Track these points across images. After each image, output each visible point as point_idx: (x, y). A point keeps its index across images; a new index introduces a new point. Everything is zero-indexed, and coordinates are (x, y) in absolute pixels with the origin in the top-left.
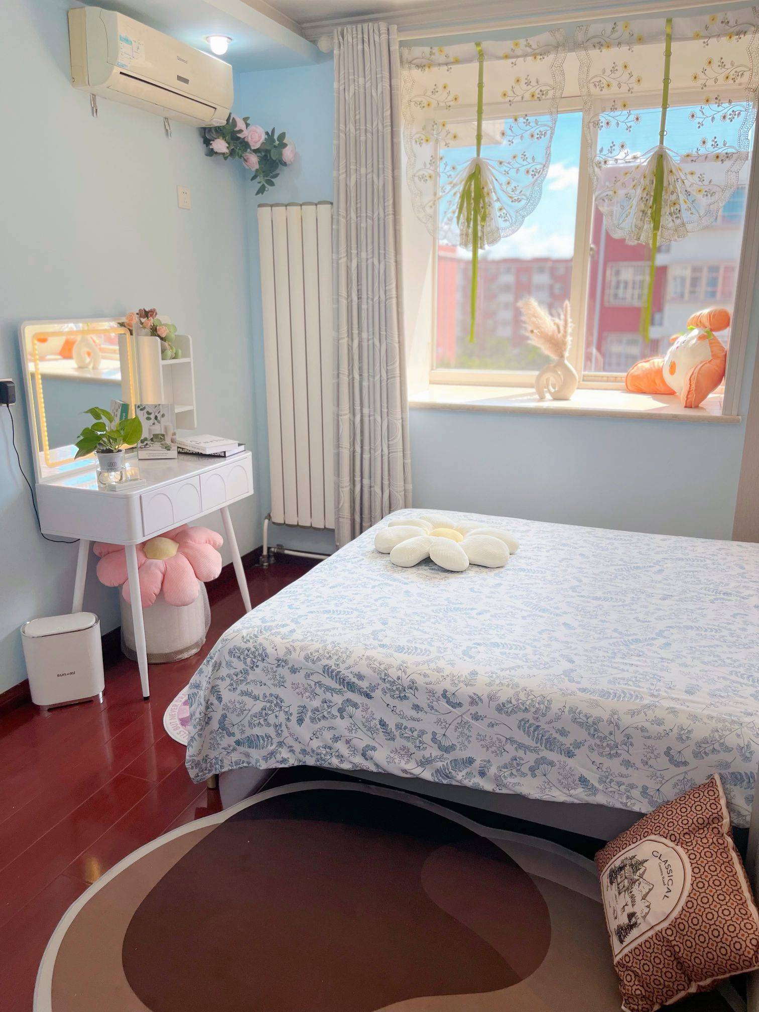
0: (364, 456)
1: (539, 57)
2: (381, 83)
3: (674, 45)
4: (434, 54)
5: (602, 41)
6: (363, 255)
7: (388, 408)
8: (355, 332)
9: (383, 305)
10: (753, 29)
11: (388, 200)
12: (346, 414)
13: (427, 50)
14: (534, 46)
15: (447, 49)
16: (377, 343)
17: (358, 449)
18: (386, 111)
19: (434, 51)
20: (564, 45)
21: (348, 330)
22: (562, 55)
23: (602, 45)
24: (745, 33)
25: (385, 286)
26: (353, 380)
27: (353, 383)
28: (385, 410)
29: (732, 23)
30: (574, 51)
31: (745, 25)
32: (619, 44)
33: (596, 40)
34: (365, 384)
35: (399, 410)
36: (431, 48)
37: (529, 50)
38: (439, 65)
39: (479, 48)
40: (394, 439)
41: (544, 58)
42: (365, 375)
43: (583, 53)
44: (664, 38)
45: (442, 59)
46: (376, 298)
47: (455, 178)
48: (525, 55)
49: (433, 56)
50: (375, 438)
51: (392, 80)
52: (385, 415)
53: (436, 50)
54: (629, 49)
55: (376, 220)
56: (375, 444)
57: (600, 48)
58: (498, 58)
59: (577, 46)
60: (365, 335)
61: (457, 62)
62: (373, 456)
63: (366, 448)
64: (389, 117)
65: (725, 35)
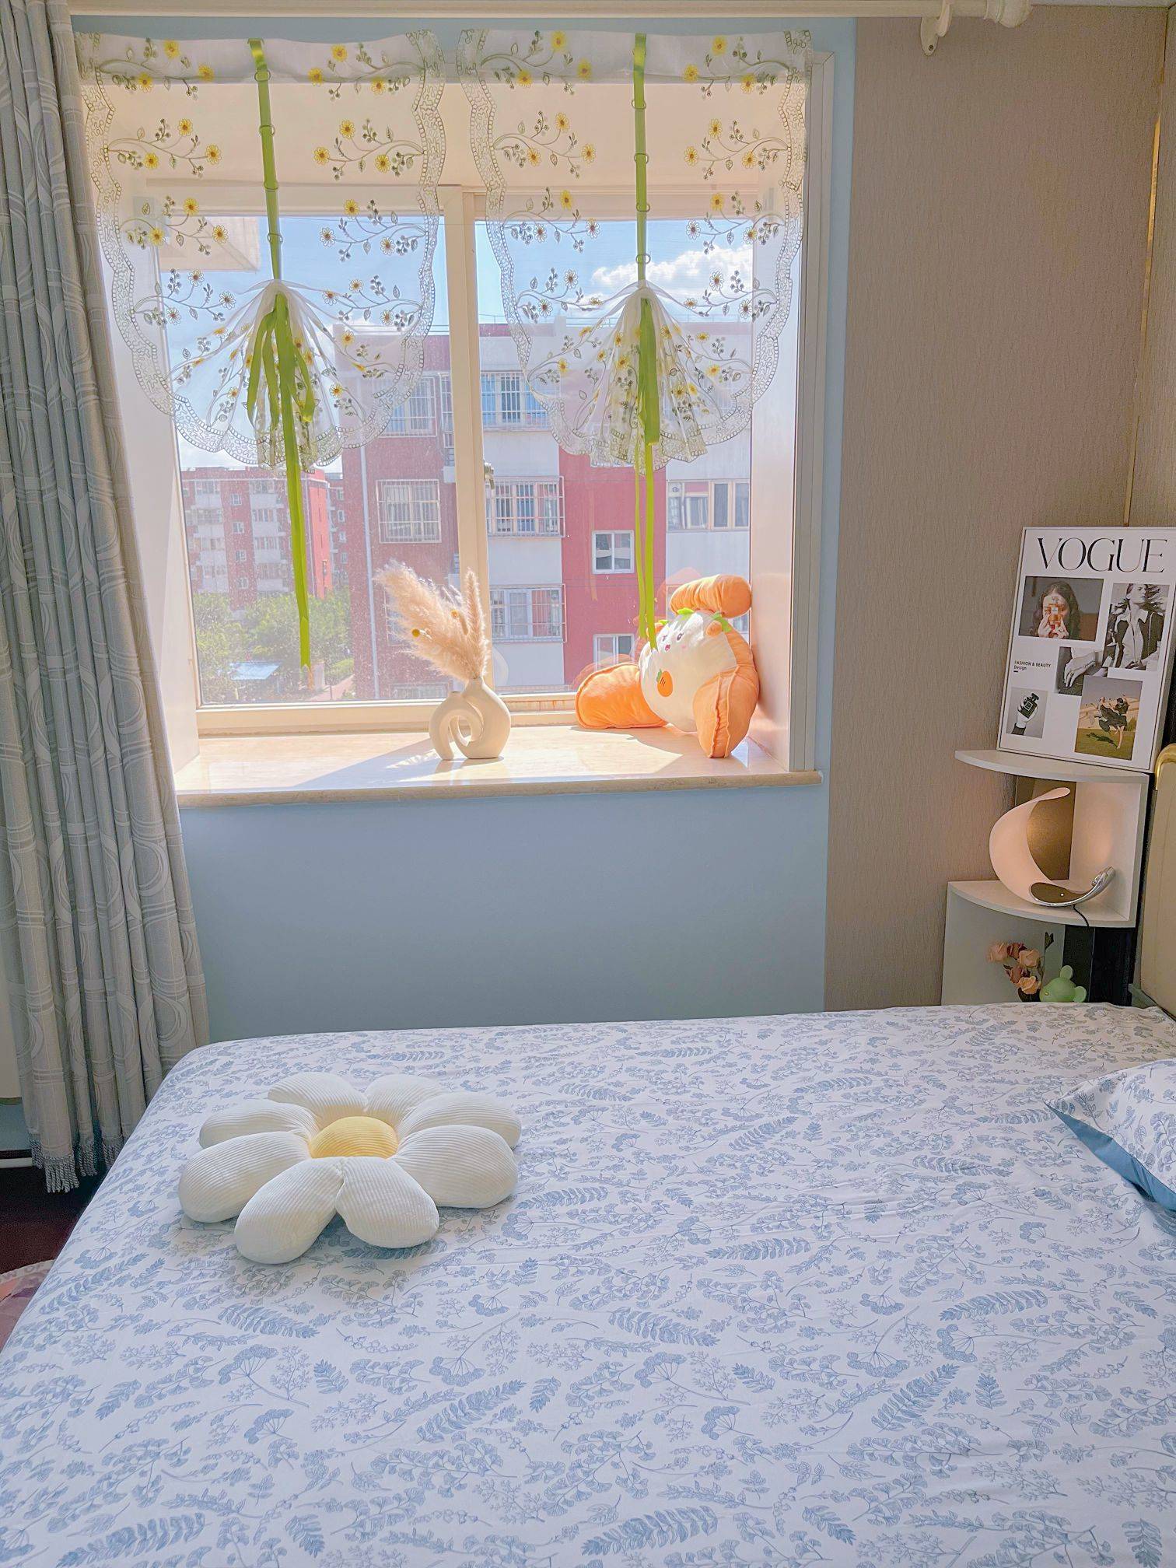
0: (82, 929)
1: (386, 85)
2: (37, 102)
3: (649, 88)
4: (154, 54)
5: (511, 65)
6: (31, 482)
7: (130, 819)
8: (30, 655)
9: (93, 594)
10: (786, 73)
11: (81, 361)
12: (27, 843)
13: (139, 43)
14: (377, 61)
15: (184, 47)
16: (88, 677)
17: (65, 916)
18: (54, 163)
19: (155, 48)
20: (435, 66)
21: (11, 654)
22: (433, 86)
23: (512, 75)
24: (773, 79)
25: (96, 553)
26: (35, 764)
27: (36, 771)
28: (124, 824)
29: (752, 58)
30: (458, 81)
31: (771, 64)
32: (546, 76)
33: (501, 64)
34: (68, 769)
35: (158, 820)
36: (148, 40)
37: (365, 68)
38: (168, 79)
39: (257, 53)
40: (154, 884)
41: (397, 88)
42: (65, 748)
43: (475, 88)
44: (628, 71)
45: (175, 68)
46: (75, 579)
47: (231, 320)
48: (358, 79)
49: (152, 59)
50: (105, 885)
51: (64, 98)
52: (125, 834)
53: (158, 45)
54: (566, 89)
55: (54, 404)
56: (107, 900)
57: (508, 81)
58: (300, 78)
59: (462, 71)
60: (54, 661)
61: (207, 76)
62: (103, 928)
63: (85, 909)
64: (64, 178)
65: (739, 79)
